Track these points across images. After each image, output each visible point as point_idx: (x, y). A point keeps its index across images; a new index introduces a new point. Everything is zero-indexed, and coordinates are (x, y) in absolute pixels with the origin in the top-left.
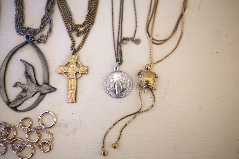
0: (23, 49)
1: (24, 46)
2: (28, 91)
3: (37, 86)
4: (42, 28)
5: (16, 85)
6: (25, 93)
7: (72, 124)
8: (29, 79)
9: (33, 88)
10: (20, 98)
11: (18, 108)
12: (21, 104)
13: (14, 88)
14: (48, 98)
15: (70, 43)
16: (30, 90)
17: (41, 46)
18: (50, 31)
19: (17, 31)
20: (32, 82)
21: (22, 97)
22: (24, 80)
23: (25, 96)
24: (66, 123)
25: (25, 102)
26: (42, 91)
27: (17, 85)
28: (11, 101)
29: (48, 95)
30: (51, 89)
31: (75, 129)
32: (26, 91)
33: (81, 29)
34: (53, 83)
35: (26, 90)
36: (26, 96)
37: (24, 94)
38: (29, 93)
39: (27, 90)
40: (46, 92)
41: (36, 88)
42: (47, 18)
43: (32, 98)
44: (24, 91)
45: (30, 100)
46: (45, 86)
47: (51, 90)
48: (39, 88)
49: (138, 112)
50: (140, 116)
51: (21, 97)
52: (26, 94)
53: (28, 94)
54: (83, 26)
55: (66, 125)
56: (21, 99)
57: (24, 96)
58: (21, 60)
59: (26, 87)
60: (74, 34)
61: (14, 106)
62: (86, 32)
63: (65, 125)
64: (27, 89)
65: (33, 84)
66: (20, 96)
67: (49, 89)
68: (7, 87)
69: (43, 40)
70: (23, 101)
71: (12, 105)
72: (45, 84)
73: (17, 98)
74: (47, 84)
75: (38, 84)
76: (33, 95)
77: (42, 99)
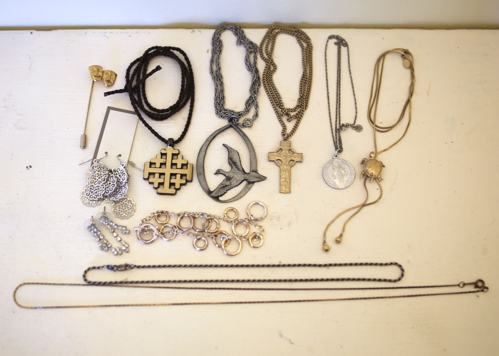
0: (224, 133)
1: (226, 131)
2: (233, 180)
3: (244, 174)
4: (247, 110)
5: (218, 172)
6: (229, 181)
7: (286, 217)
8: (234, 166)
9: (239, 176)
10: (223, 187)
11: (220, 198)
12: (225, 193)
13: (215, 176)
14: (257, 187)
15: (280, 128)
16: (236, 178)
17: (246, 131)
18: (256, 115)
19: (217, 113)
20: (238, 169)
21: (226, 186)
22: (227, 168)
24: (279, 216)
25: (228, 192)
26: (250, 180)
28: (212, 190)
29: (256, 184)
31: (290, 222)
33: (292, 114)
34: (261, 172)
36: (231, 184)
37: (228, 183)
38: (235, 182)
39: (232, 178)
40: (254, 180)
41: (243, 176)
42: (253, 101)
43: (237, 187)
44: (228, 179)
46: (254, 173)
47: (261, 178)
48: (246, 176)
49: (364, 205)
50: (365, 209)
51: (224, 185)
52: (231, 182)
53: (234, 182)
54: (295, 111)
55: (280, 218)
56: (225, 188)
57: (229, 185)
58: (223, 145)
59: (231, 175)
60: (284, 119)
61: (217, 195)
62: (299, 117)
63: (278, 218)
65: (239, 171)
67: (259, 177)
68: (206, 175)
69: (249, 124)
70: (227, 190)
71: (213, 194)
72: (253, 171)
73: (220, 187)
74: (256, 171)
75: (244, 171)
76: (239, 184)
77: (250, 189)
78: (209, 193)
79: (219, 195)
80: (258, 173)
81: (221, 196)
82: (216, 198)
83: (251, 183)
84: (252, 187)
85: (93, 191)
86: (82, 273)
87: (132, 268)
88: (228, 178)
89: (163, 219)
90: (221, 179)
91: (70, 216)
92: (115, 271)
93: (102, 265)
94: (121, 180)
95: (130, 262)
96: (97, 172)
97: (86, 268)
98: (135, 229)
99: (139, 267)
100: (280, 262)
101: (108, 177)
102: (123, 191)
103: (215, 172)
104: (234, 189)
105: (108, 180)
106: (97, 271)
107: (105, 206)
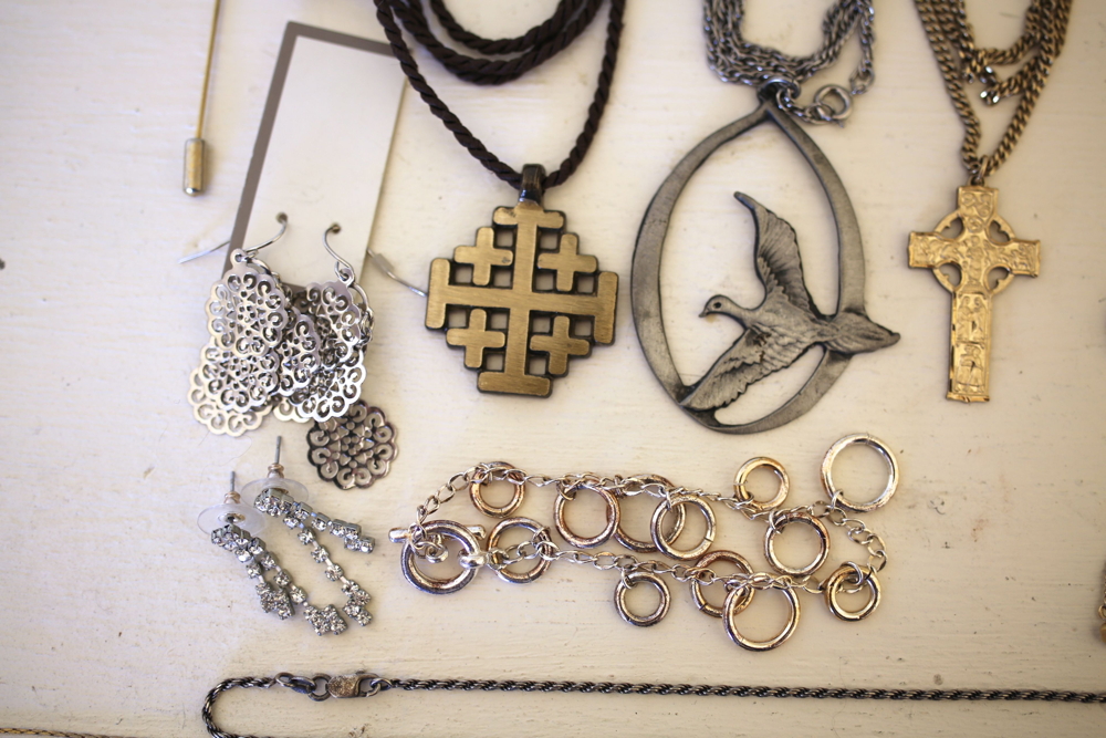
0: (739, 144)
1: (746, 135)
2: (770, 340)
3: (813, 320)
4: (830, 53)
5: (714, 308)
6: (755, 348)
7: (965, 499)
8: (779, 284)
10: (734, 371)
11: (722, 416)
12: (740, 394)
13: (703, 322)
14: (861, 374)
15: (954, 132)
16: (782, 335)
17: (822, 135)
18: (866, 73)
19: (713, 60)
20: (793, 299)
21: (745, 366)
22: (745, 291)
23: (757, 359)
24: (941, 493)
25: (752, 389)
26: (838, 344)
27: (719, 310)
28: (689, 381)
29: (857, 361)
30: (877, 336)
31: (981, 521)
32: (763, 339)
33: (1005, 73)
34: (881, 312)
35: (763, 333)
36: (762, 360)
37: (752, 354)
38: (777, 348)
39: (769, 335)
40: (853, 346)
41: (811, 326)
42: (856, 12)
43: (784, 372)
44: (754, 335)
45: (777, 382)
46: (851, 319)
47: (878, 339)
48: (823, 329)
51: (738, 364)
52: (763, 353)
53: (773, 353)
54: (1015, 59)
55: (943, 503)
56: (740, 376)
57: (755, 363)
58: (737, 195)
60: (974, 93)
61: (707, 405)
62: (1027, 88)
63: (937, 503)
64: (765, 329)
65: (795, 309)
66: (737, 359)
67: (872, 334)
68: (668, 317)
69: (834, 111)
70: (748, 384)
71: (696, 401)
72: (849, 310)
73: (721, 369)
74: (858, 310)
75: (813, 308)
76: (794, 361)
77: (832, 381)
78: (680, 392)
79: (718, 402)
80: (867, 318)
81: (725, 405)
82: (706, 417)
83: (841, 356)
84: (841, 373)
85: (233, 374)
86: (200, 700)
87: (384, 688)
88: (753, 333)
89: (500, 495)
90: (723, 333)
91: (149, 470)
92: (320, 699)
93: (272, 673)
94: (341, 339)
95: (382, 667)
96: (246, 303)
97: (214, 682)
98: (395, 535)
99: (412, 684)
100: (938, 679)
101: (289, 326)
102: (349, 382)
103: (701, 309)
104: (775, 377)
105: (290, 337)
106: (253, 693)
107: (280, 434)
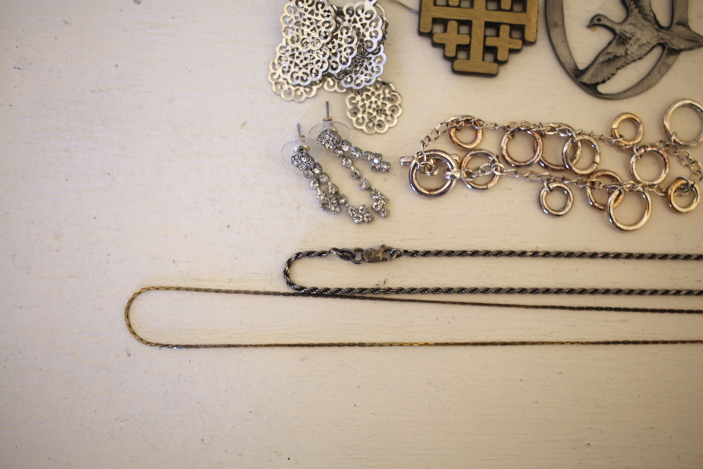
2: (631, 42)
3: (657, 30)
5: (596, 22)
6: (622, 46)
8: (636, 7)
9: (646, 36)
10: (609, 61)
11: (602, 89)
13: (589, 31)
14: (685, 64)
16: (638, 39)
20: (645, 17)
21: (616, 57)
22: (615, 12)
23: (623, 54)
25: (620, 72)
26: (672, 44)
27: (600, 23)
28: (581, 67)
29: (683, 56)
30: (696, 39)
32: (626, 41)
35: (626, 37)
36: (626, 54)
37: (620, 51)
38: (635, 47)
39: (630, 39)
41: (656, 33)
44: (621, 39)
45: (635, 68)
46: (680, 29)
47: (697, 42)
51: (611, 56)
52: (627, 50)
53: (633, 49)
56: (613, 64)
57: (622, 56)
64: (628, 35)
65: (646, 23)
66: (611, 53)
67: (692, 38)
68: (568, 28)
70: (618, 69)
71: (586, 78)
72: (679, 24)
73: (601, 59)
74: (684, 24)
75: (657, 22)
76: (645, 55)
77: (669, 67)
78: (576, 75)
79: (600, 80)
80: (689, 29)
81: (604, 82)
82: (592, 89)
84: (674, 62)
85: (298, 61)
86: (282, 265)
87: (398, 256)
88: (620, 37)
89: (466, 136)
90: (601, 38)
91: (244, 124)
92: (358, 263)
93: (327, 248)
94: (368, 38)
95: (396, 243)
96: (307, 15)
97: (291, 253)
98: (402, 160)
99: (415, 254)
101: (336, 29)
102: (374, 64)
103: (587, 23)
104: (634, 65)
105: (336, 37)
106: (316, 262)
107: (327, 100)
